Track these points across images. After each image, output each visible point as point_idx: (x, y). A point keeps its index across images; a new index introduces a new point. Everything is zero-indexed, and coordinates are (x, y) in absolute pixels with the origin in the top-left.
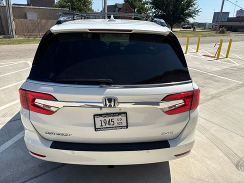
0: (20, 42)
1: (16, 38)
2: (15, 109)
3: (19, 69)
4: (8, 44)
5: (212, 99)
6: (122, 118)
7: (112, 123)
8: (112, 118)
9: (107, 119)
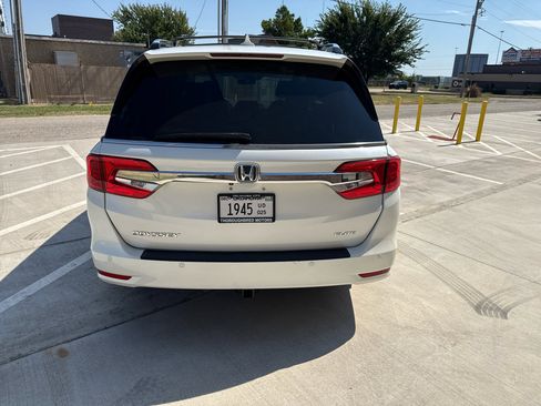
0: (41, 112)
1: (32, 103)
2: (49, 226)
3: (48, 159)
4: (17, 115)
5: (440, 209)
6: (267, 203)
7: (248, 211)
8: (248, 201)
9: (241, 203)
